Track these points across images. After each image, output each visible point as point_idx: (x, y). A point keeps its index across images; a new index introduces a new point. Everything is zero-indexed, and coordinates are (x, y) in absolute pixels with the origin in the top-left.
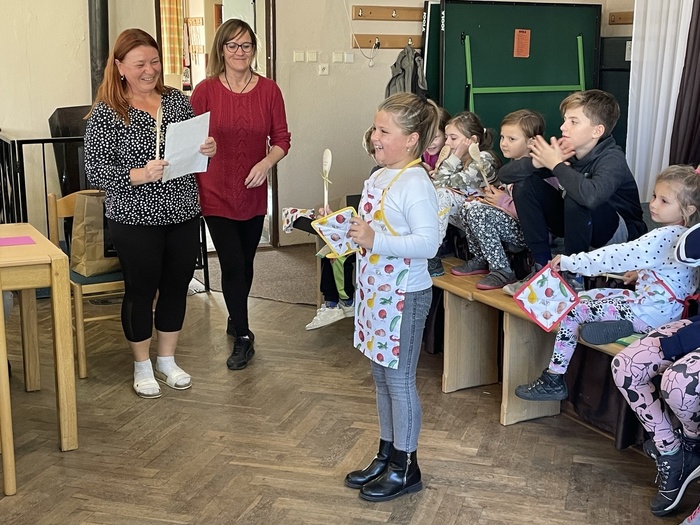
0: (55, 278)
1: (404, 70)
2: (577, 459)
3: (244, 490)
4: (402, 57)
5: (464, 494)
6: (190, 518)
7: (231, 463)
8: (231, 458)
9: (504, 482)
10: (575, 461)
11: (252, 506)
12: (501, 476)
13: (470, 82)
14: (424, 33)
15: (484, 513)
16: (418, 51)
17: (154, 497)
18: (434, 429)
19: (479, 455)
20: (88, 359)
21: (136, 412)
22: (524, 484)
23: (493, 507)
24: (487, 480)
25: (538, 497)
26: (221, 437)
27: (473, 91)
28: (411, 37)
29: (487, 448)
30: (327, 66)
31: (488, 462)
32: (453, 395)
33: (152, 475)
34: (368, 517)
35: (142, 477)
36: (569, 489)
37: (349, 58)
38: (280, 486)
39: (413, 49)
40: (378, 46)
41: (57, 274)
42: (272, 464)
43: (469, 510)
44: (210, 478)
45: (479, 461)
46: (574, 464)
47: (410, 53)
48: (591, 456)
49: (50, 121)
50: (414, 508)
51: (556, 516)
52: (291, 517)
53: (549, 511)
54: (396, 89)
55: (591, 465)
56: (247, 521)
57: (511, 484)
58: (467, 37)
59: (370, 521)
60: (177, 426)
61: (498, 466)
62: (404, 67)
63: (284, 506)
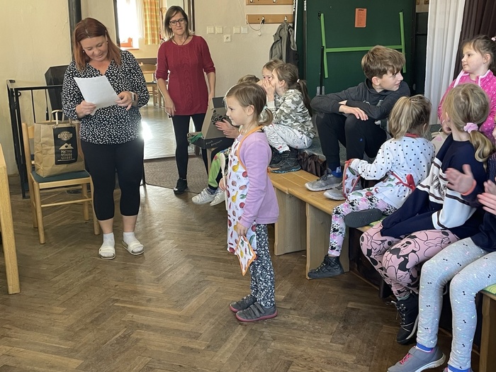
1: (281, 38)
2: (350, 305)
3: (116, 324)
4: (280, 29)
5: (263, 330)
6: (73, 343)
7: (116, 304)
8: (117, 301)
9: (293, 321)
11: (117, 336)
12: (294, 317)
13: (324, 45)
14: (294, 12)
15: (273, 344)
16: (291, 25)
19: (285, 301)
21: (68, 267)
22: (307, 322)
23: (280, 339)
24: (283, 319)
25: (314, 333)
26: (116, 286)
27: (326, 50)
28: (287, 16)
29: (291, 296)
30: (229, 36)
31: (288, 306)
32: (281, 257)
33: (60, 312)
34: (192, 346)
35: (53, 313)
36: (338, 327)
37: (244, 30)
38: (142, 322)
39: (288, 24)
40: (263, 22)
42: (142, 305)
43: (263, 341)
44: (97, 315)
45: (283, 305)
46: (347, 308)
47: (285, 26)
48: (362, 303)
49: (46, 75)
50: (225, 340)
51: (323, 347)
52: (140, 344)
53: (319, 344)
54: (277, 50)
55: (359, 309)
56: (109, 347)
57: (299, 322)
58: (322, 15)
59: (192, 349)
60: (90, 277)
61: (294, 309)
62: (281, 35)
63: (139, 337)
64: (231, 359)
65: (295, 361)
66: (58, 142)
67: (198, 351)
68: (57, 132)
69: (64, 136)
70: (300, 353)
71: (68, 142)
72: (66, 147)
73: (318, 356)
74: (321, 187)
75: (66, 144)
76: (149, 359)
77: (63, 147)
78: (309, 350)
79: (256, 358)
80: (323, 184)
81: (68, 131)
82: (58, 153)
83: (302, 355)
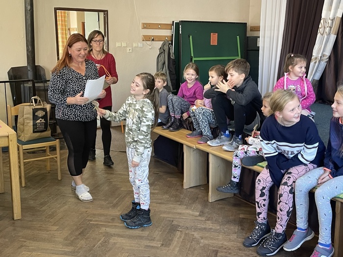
0: (10, 142)
1: (164, 50)
2: (241, 216)
3: (96, 235)
4: (163, 45)
5: (193, 233)
6: (73, 248)
7: (91, 223)
8: (91, 220)
9: (210, 227)
10: (240, 217)
11: (100, 242)
12: (209, 225)
13: (192, 55)
14: (173, 35)
15: (202, 241)
16: (170, 42)
17: (56, 239)
18: (180, 205)
19: (200, 215)
20: (26, 178)
21: (48, 201)
22: (219, 227)
23: (206, 238)
24: (203, 226)
25: (225, 233)
26: (86, 211)
27: (194, 59)
28: (167, 36)
29: (203, 213)
30: (131, 48)
31: (203, 219)
32: (188, 190)
33: (55, 229)
34: (151, 245)
35: (51, 230)
36: (238, 229)
37: (140, 45)
38: (114, 232)
39: (168, 41)
40: (153, 40)
41: (11, 141)
42: (109, 222)
43: (196, 240)
44: (81, 230)
45: (200, 218)
46: (240, 218)
47: (167, 43)
48: (247, 214)
49: (9, 73)
50: (172, 240)
51: (233, 241)
52: (117, 246)
53: (230, 239)
54: (161, 58)
55: (247, 218)
56: (98, 249)
57: (214, 228)
58: (191, 36)
59: (152, 247)
60: (66, 207)
61: (208, 220)
62: (164, 49)
63: (115, 241)
64: (180, 251)
65: (219, 249)
66: (35, 118)
67: (157, 248)
68: (35, 111)
69: (40, 114)
70: (221, 245)
71: (42, 118)
72: (41, 121)
73: (232, 246)
74: (218, 143)
75: (41, 119)
76: (127, 254)
77: (38, 121)
78: (225, 243)
79: (195, 250)
80: (219, 142)
81: (42, 110)
82: (35, 125)
83: (222, 247)
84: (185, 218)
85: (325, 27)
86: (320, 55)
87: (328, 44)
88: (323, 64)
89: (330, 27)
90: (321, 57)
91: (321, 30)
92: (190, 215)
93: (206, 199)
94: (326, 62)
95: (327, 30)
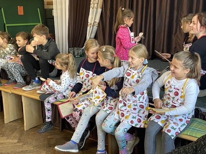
2: (49, 137)
9: (26, 150)
12: (26, 148)
13: (5, 22)
18: (2, 137)
19: (18, 142)
22: (33, 148)
24: (21, 150)
25: (37, 152)
27: (6, 25)
29: (20, 140)
31: (21, 144)
32: (8, 124)
36: (47, 147)
45: (18, 144)
48: (53, 135)
55: (53, 138)
57: (29, 149)
58: (2, 8)
61: (24, 145)
80: (31, 87)
84: (6, 146)
85: (94, 4)
86: (93, 22)
87: (97, 14)
88: (95, 28)
89: (97, 4)
90: (93, 23)
91: (92, 6)
92: (10, 143)
93: (22, 128)
94: (97, 26)
95: (96, 5)
